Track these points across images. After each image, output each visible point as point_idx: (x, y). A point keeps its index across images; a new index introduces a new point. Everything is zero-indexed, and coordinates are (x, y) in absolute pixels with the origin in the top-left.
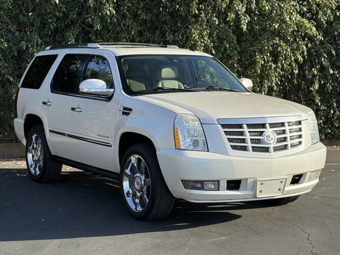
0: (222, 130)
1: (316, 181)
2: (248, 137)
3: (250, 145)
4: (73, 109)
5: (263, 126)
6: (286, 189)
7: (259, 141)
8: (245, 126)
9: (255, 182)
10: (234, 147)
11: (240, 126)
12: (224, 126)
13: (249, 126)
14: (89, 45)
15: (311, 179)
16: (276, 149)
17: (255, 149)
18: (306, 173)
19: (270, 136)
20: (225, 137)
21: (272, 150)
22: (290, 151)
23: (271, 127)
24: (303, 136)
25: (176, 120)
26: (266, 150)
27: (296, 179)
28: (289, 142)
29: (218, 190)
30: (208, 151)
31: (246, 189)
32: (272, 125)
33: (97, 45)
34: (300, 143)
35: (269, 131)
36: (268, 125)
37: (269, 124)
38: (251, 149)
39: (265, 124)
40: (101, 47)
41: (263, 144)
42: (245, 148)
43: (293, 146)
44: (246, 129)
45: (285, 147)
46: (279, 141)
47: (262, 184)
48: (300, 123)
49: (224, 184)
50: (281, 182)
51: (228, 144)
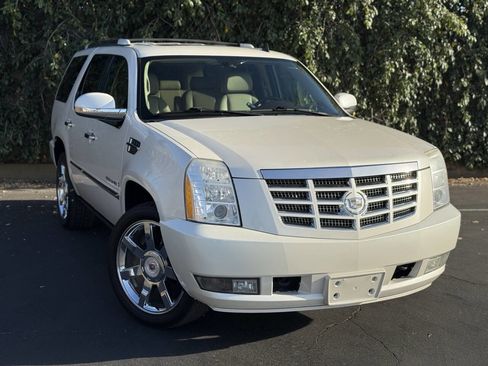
0: (267, 190)
1: (441, 270)
2: (314, 203)
3: (317, 216)
5: (345, 182)
6: (384, 288)
7: (336, 210)
8: (310, 183)
9: (324, 282)
10: (287, 221)
11: (303, 183)
12: (271, 183)
13: (318, 182)
14: (120, 41)
15: (430, 268)
16: (365, 223)
17: (325, 223)
18: (421, 261)
19: (356, 199)
20: (272, 202)
21: (357, 224)
22: (393, 225)
23: (358, 184)
25: (190, 169)
26: (348, 224)
27: (403, 271)
28: (391, 210)
29: (259, 293)
30: (241, 226)
32: (361, 181)
33: (128, 41)
34: (412, 210)
35: (355, 192)
36: (353, 181)
37: (356, 179)
38: (318, 223)
39: (348, 179)
41: (344, 213)
42: (309, 223)
43: (398, 215)
44: (312, 189)
45: (384, 219)
46: (372, 208)
47: (337, 283)
48: (414, 174)
49: (268, 284)
50: (374, 279)
51: (278, 216)
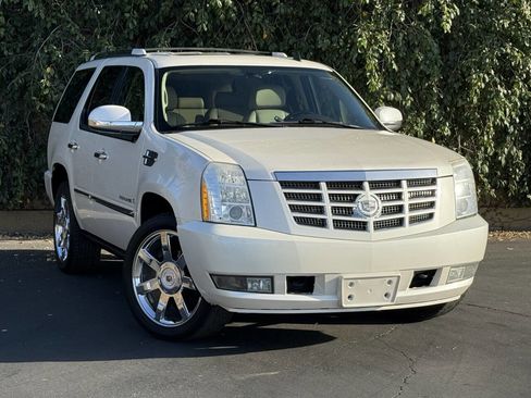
0: (281, 192)
1: (468, 282)
2: (327, 204)
3: (329, 217)
4: (97, 155)
5: (359, 185)
6: (399, 294)
7: (349, 212)
8: (323, 185)
9: (338, 282)
10: (300, 221)
11: (316, 185)
12: (284, 184)
13: (331, 185)
14: (135, 51)
15: (451, 279)
16: (379, 226)
17: (338, 225)
18: (441, 269)
19: (370, 203)
20: (286, 203)
21: (371, 226)
22: (407, 229)
23: (372, 188)
24: (437, 205)
25: (206, 172)
26: (362, 226)
27: (423, 278)
28: (407, 215)
29: (273, 293)
30: (255, 226)
31: (322, 293)
32: (375, 185)
33: (144, 51)
34: (431, 216)
35: (368, 194)
36: (366, 185)
37: (370, 182)
38: (330, 223)
39: (362, 182)
40: (148, 55)
41: (358, 216)
42: (322, 224)
43: (413, 220)
44: (324, 191)
45: (400, 222)
46: (386, 211)
47: (351, 284)
48: (433, 181)
49: (282, 283)
50: (390, 282)
51: (290, 215)
